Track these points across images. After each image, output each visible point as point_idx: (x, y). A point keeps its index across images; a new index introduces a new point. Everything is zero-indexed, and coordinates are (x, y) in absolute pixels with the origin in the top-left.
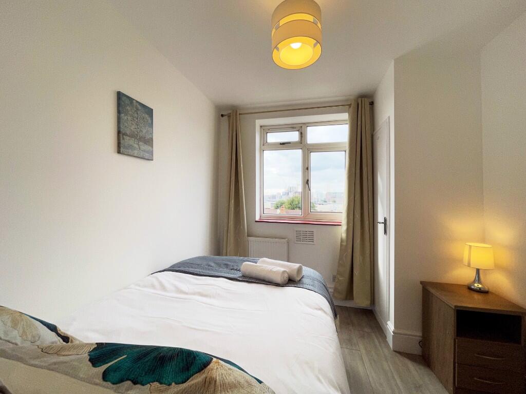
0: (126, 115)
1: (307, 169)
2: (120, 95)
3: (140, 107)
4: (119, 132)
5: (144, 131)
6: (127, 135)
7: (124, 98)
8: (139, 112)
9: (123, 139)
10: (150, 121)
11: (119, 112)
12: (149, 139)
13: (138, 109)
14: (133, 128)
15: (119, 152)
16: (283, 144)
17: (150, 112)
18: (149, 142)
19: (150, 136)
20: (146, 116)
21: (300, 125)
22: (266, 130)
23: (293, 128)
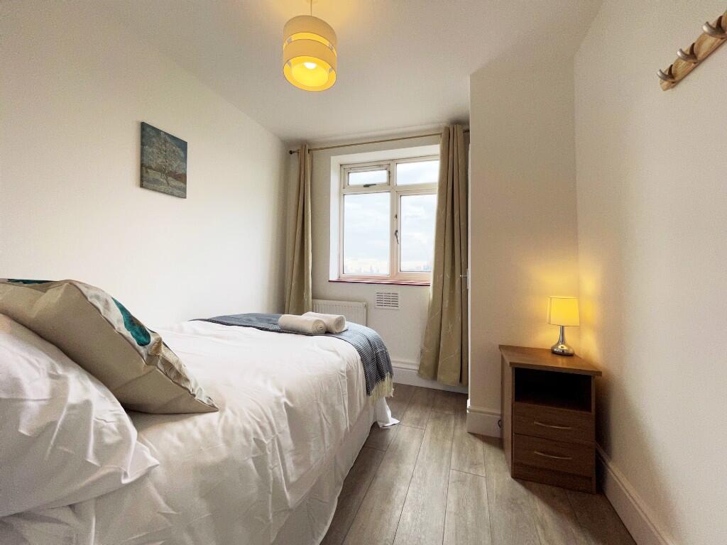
0: (151, 147)
1: (396, 217)
2: (144, 127)
3: (169, 140)
4: (142, 165)
5: (175, 165)
6: (151, 168)
7: (148, 129)
8: (168, 145)
9: (147, 172)
10: (182, 154)
11: (142, 144)
12: (181, 175)
13: (166, 141)
14: (159, 161)
15: (142, 186)
16: (367, 186)
17: (183, 145)
18: (182, 178)
19: (183, 171)
20: (178, 148)
21: (388, 163)
22: (346, 169)
23: (380, 166)
